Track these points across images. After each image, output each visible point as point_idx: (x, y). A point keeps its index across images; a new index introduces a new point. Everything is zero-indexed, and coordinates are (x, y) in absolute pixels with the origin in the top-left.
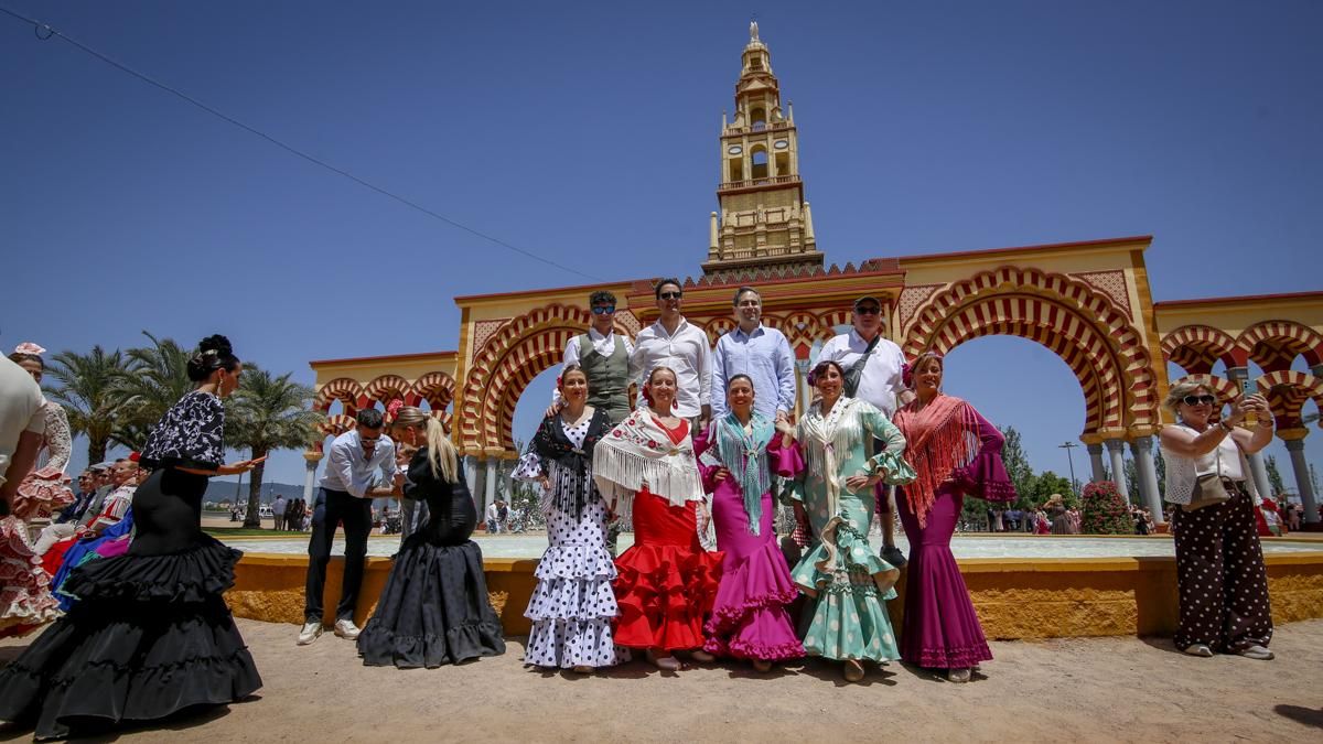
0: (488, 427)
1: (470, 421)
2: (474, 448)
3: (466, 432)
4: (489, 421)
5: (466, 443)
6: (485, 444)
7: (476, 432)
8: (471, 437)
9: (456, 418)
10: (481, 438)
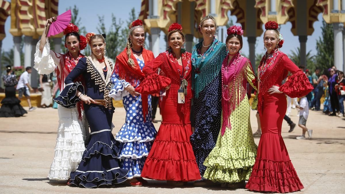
0: (38, 13)
1: (24, 8)
2: (28, 30)
3: (22, 17)
4: (39, 8)
5: (22, 26)
6: (37, 26)
7: (30, 16)
8: (26, 21)
9: (13, 6)
10: (34, 21)
